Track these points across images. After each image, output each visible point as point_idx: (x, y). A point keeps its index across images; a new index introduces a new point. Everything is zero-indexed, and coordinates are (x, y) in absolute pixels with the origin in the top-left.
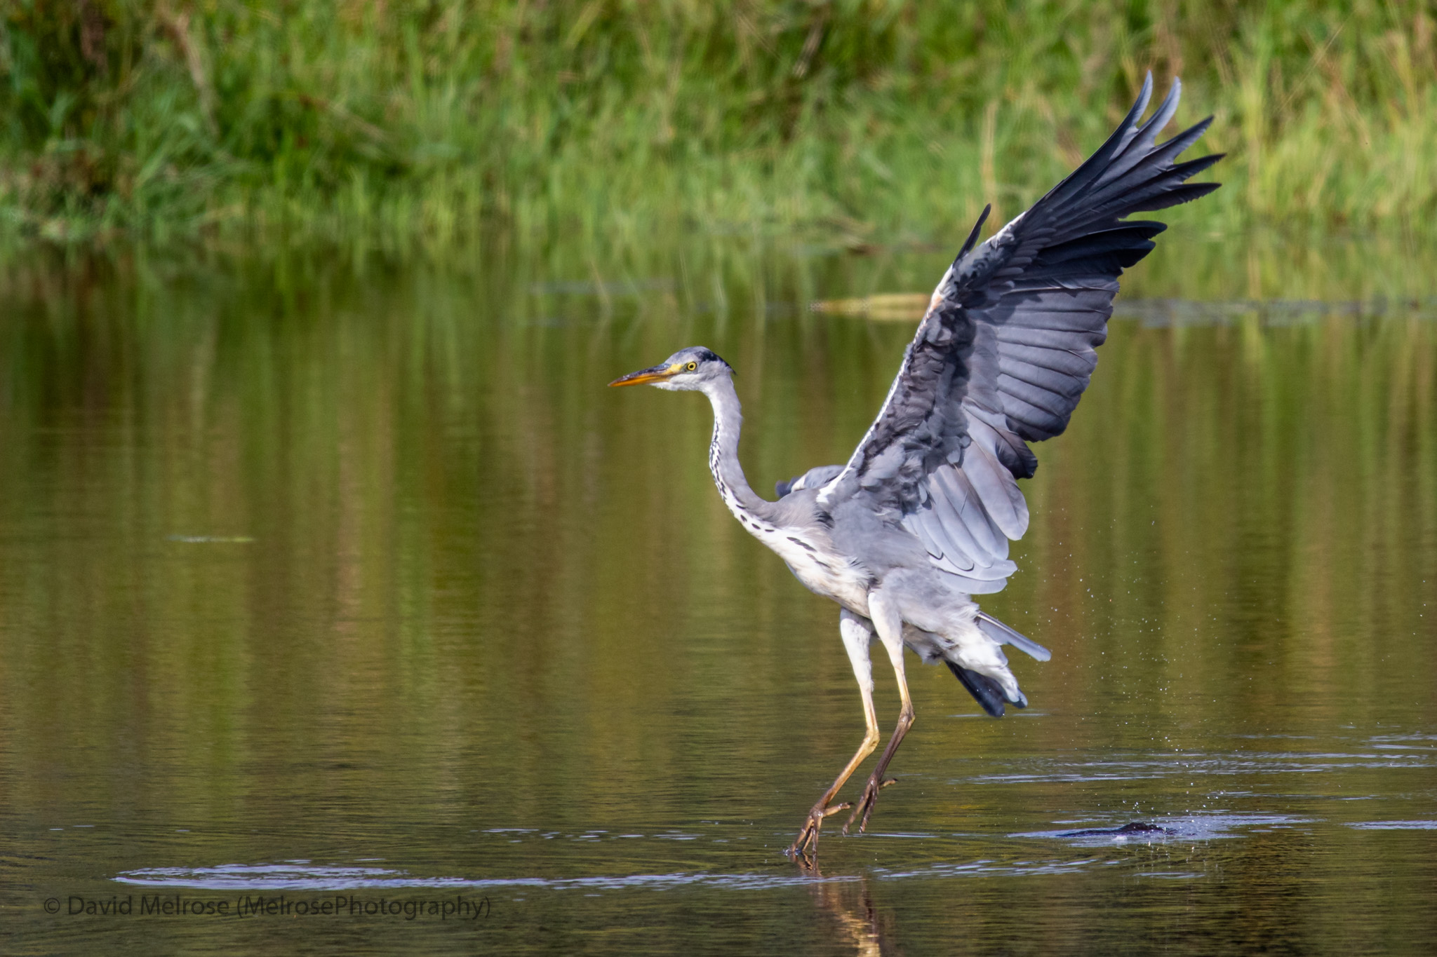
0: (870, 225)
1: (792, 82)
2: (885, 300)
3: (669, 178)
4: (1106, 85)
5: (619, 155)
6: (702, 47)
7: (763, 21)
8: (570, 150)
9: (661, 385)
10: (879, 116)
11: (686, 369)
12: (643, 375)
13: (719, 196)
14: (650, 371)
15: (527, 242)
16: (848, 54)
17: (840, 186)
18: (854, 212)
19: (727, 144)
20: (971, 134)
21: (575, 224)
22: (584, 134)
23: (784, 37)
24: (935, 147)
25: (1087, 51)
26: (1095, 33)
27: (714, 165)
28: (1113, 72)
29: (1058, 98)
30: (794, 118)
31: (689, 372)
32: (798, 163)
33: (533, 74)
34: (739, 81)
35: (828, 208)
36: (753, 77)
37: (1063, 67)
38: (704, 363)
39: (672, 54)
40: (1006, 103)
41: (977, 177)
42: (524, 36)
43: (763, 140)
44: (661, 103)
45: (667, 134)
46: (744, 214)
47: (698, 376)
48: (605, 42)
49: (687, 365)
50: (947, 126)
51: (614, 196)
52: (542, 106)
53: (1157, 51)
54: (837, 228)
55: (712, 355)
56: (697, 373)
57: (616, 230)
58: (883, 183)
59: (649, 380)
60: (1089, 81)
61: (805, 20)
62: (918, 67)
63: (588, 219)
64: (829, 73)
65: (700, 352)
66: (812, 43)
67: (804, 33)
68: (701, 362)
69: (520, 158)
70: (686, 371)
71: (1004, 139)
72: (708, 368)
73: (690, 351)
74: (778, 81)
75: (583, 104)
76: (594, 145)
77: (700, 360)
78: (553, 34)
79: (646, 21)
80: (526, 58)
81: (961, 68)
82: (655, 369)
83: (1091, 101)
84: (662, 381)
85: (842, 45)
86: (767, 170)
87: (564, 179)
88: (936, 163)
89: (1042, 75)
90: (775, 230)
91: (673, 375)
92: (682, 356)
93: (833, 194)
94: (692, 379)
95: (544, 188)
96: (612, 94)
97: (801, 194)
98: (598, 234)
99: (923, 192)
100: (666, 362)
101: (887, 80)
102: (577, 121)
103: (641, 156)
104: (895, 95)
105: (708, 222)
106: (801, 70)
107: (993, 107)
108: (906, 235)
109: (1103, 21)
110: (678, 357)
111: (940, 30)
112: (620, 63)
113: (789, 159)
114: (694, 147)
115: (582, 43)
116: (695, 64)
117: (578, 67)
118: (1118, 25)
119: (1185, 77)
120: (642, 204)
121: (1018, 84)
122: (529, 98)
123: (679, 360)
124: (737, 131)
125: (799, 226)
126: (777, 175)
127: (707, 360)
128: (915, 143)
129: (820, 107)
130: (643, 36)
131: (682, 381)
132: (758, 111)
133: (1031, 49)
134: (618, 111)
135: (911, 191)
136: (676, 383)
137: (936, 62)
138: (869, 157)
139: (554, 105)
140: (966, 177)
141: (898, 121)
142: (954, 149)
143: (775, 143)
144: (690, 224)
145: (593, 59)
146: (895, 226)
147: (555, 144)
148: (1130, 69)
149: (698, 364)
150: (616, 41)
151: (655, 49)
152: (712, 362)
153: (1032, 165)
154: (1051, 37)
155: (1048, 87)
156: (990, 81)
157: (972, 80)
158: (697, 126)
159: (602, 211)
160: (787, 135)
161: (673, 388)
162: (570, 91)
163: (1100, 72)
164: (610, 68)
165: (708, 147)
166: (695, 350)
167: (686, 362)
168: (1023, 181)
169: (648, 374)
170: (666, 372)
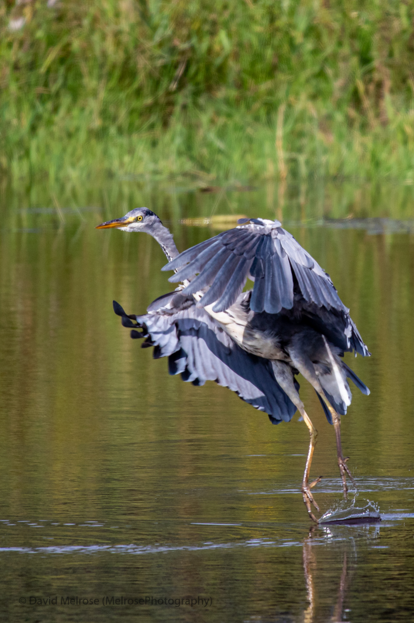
0: (213, 175)
1: (169, 93)
2: (221, 218)
3: (98, 148)
4: (347, 96)
5: (70, 135)
6: (117, 73)
7: (152, 58)
8: (42, 132)
9: (123, 229)
10: (218, 113)
11: (136, 220)
12: (113, 223)
13: (127, 159)
14: (117, 220)
15: (16, 185)
16: (200, 77)
17: (195, 152)
18: (203, 168)
19: (131, 129)
20: (270, 123)
21: (45, 175)
22: (50, 123)
23: (165, 67)
24: (249, 130)
25: (336, 76)
26: (341, 65)
27: (124, 141)
28: (351, 88)
29: (320, 103)
30: (171, 114)
31: (138, 222)
32: (172, 139)
33: (20, 88)
34: (138, 93)
35: (189, 166)
36: (146, 91)
37: (323, 85)
38: (146, 216)
39: (100, 77)
40: (290, 106)
41: (273, 147)
42: (16, 67)
43: (152, 127)
44: (94, 105)
45: (97, 123)
46: (141, 169)
47: (143, 224)
48: (62, 70)
49: (137, 217)
50: (257, 119)
51: (67, 159)
52: (26, 107)
53: (376, 76)
54: (194, 177)
55: (151, 212)
56: (143, 222)
57: (68, 178)
58: (220, 151)
59: (117, 226)
60: (337, 94)
61: (176, 58)
62: (240, 85)
63: (52, 172)
64: (190, 88)
65: (144, 210)
66: (180, 71)
67: (176, 66)
68: (145, 216)
69: (13, 137)
70: (137, 221)
71: (289, 127)
72: (148, 219)
73: (139, 210)
74: (161, 92)
75: (49, 105)
76: (55, 129)
77: (144, 215)
78: (32, 66)
79: (86, 59)
80: (17, 80)
81: (264, 86)
82: (120, 219)
83: (339, 105)
84: (124, 227)
85: (196, 74)
86: (154, 144)
87: (38, 149)
88: (250, 140)
89: (310, 89)
90: (158, 178)
91: (129, 223)
92: (135, 212)
93: (191, 158)
94: (140, 226)
95: (27, 153)
96: (66, 100)
97: (173, 157)
98: (57, 179)
99: (243, 156)
100: (126, 216)
101: (222, 93)
102: (46, 116)
103: (82, 136)
104: (227, 101)
105: (120, 173)
106: (174, 86)
107: (282, 108)
108: (232, 181)
109: (345, 59)
110: (132, 213)
111: (253, 64)
112: (70, 82)
113: (167, 137)
114: (113, 130)
115: (48, 71)
116: (113, 83)
117: (46, 85)
118: (355, 61)
119: (392, 91)
120: (82, 163)
121: (297, 95)
122: (19, 102)
123: (133, 215)
124: (137, 122)
125: (172, 176)
126: (160, 146)
127: (148, 215)
128: (240, 128)
129: (184, 107)
130: (84, 67)
131: (134, 227)
132: (150, 110)
133: (304, 75)
134: (69, 110)
135: (236, 156)
136: (131, 228)
137: (250, 82)
138: (212, 136)
139: (33, 107)
140: (267, 148)
141: (229, 116)
142: (261, 132)
143: (159, 128)
144: (110, 175)
145: (55, 81)
146: (227, 177)
147: (33, 129)
148: (361, 87)
149: (143, 217)
150: (68, 70)
151: (90, 73)
152: (151, 216)
153: (305, 141)
154: (316, 69)
155: (314, 97)
156: (281, 94)
157: (271, 92)
158: (114, 119)
159: (60, 167)
160: (166, 124)
161: (130, 230)
162: (42, 98)
163: (344, 88)
164: (64, 85)
165: (120, 131)
166: (142, 209)
167: (137, 216)
168: (300, 150)
169: (116, 222)
170: (126, 221)
